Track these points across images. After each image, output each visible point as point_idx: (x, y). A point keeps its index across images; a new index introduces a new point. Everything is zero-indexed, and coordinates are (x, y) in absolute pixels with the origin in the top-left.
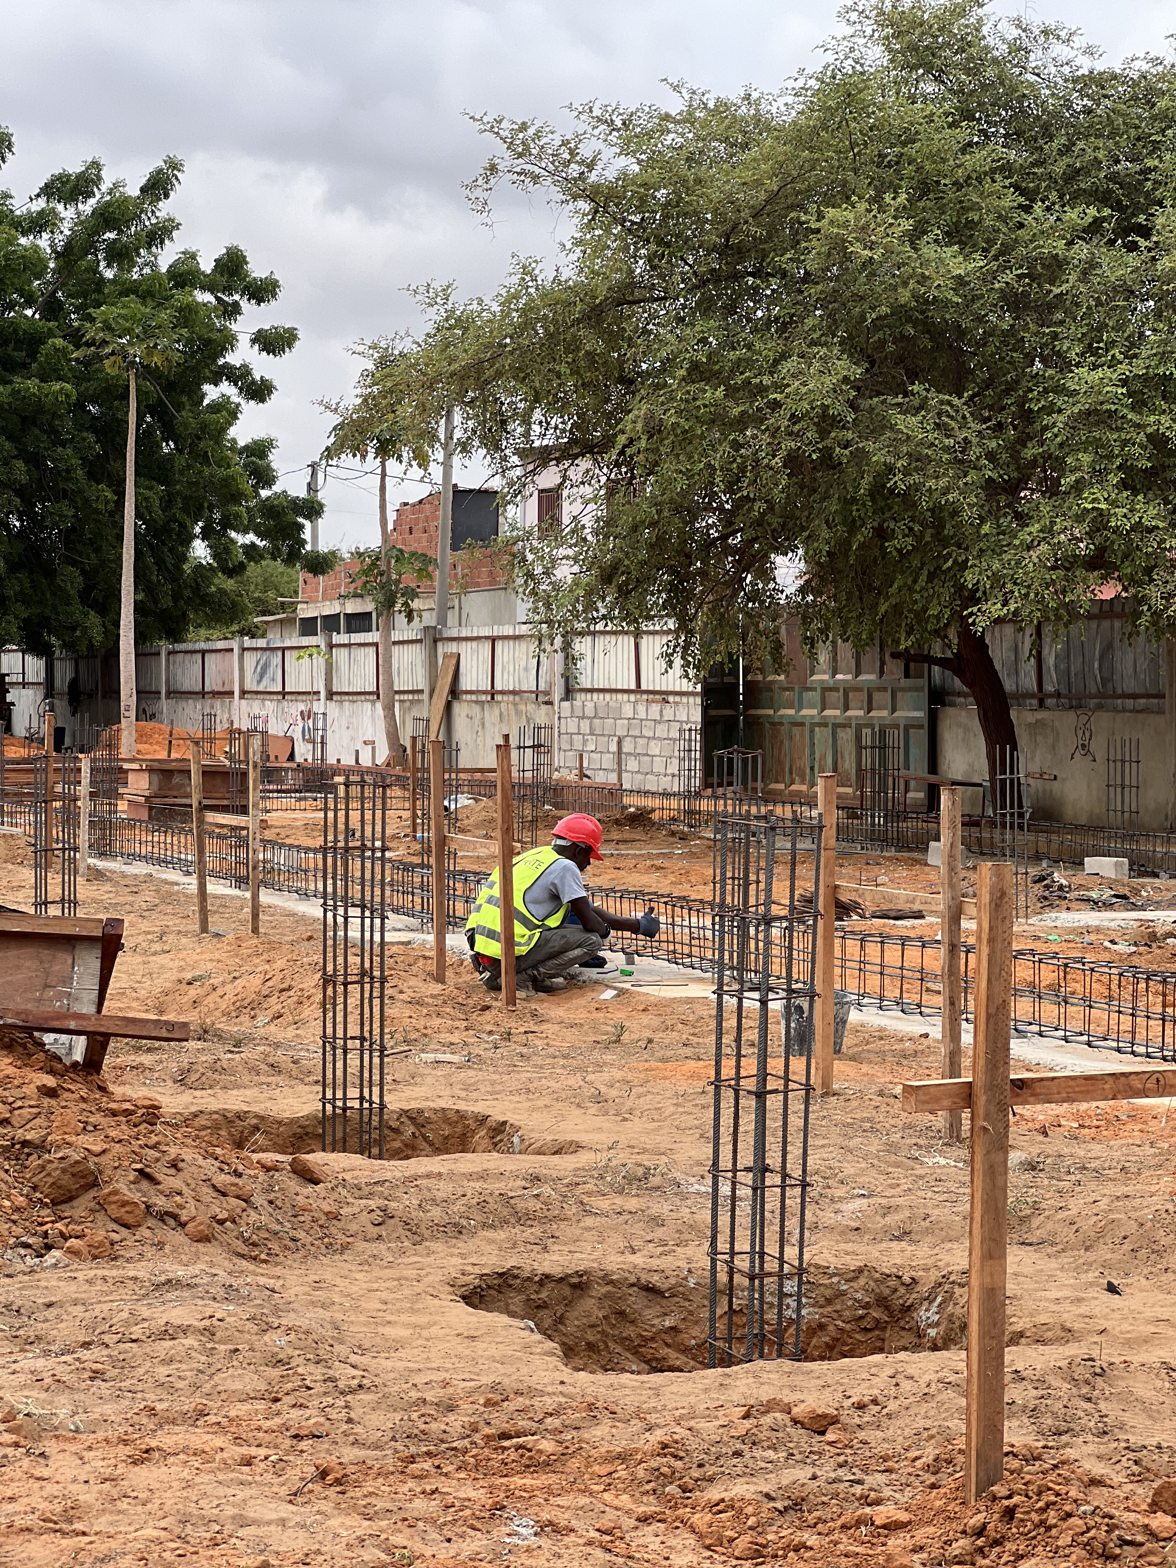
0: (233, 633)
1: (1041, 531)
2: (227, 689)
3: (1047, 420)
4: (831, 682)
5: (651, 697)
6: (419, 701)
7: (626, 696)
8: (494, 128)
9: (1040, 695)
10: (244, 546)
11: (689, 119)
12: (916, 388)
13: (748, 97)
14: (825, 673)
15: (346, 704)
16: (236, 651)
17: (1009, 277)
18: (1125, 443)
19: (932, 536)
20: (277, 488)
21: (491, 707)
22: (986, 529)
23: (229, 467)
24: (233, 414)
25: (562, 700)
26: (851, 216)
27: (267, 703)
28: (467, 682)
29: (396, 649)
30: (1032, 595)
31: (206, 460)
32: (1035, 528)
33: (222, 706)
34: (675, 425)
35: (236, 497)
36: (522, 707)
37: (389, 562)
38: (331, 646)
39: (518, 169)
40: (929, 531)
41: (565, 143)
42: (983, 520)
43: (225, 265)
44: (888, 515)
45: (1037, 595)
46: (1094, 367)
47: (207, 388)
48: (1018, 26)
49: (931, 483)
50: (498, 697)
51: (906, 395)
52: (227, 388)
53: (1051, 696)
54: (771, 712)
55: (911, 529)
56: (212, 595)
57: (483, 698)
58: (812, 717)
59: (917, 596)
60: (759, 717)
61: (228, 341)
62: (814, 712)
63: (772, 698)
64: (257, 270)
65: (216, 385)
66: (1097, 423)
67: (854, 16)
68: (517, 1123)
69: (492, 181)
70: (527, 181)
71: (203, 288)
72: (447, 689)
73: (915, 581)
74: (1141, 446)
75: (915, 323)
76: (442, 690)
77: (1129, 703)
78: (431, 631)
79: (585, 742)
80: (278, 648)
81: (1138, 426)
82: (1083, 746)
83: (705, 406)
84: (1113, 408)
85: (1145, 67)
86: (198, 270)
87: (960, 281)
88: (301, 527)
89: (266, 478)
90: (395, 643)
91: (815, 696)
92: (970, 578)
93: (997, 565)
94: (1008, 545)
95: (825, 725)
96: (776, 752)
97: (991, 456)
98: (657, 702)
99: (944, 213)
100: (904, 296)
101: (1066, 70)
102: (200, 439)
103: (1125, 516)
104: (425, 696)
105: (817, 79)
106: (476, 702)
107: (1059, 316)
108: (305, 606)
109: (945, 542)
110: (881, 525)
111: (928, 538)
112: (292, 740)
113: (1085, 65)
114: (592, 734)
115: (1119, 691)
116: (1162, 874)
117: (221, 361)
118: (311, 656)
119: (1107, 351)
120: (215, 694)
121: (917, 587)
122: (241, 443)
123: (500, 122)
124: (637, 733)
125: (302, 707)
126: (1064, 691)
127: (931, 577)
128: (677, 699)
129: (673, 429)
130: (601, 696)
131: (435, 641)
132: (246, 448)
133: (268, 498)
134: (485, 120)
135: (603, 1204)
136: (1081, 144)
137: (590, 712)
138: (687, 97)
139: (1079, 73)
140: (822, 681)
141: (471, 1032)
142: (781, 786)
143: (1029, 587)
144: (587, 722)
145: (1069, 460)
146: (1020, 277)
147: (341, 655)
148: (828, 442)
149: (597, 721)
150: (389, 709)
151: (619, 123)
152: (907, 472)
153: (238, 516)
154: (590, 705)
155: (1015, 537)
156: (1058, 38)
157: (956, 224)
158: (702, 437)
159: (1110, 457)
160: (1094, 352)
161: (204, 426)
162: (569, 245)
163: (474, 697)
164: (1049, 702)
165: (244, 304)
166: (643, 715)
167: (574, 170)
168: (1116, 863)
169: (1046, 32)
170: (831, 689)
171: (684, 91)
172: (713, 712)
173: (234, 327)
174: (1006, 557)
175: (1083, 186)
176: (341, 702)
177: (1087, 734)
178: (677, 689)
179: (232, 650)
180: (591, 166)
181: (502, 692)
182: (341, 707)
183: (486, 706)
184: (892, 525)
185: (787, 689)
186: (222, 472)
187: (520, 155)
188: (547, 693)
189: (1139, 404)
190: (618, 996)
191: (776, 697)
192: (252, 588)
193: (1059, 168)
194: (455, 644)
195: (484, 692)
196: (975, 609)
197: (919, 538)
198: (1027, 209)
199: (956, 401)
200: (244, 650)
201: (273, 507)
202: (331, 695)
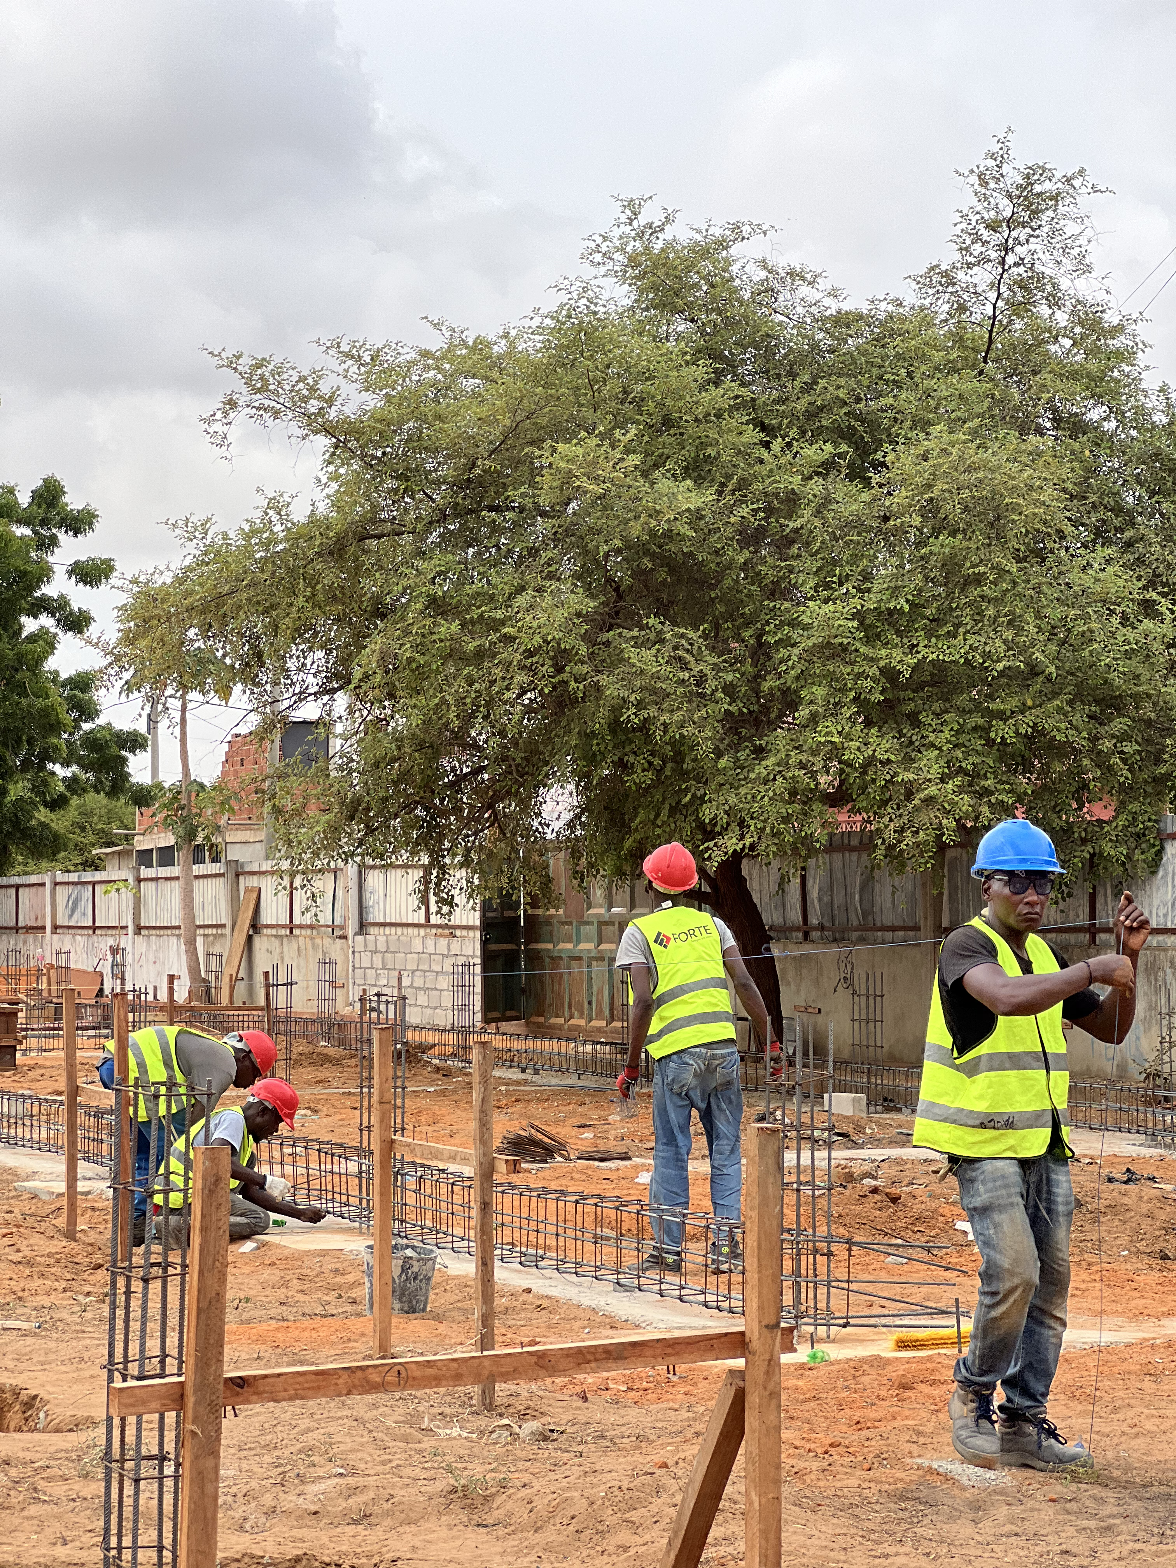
0: (75, 865)
1: (778, 765)
2: (40, 924)
3: (783, 653)
4: (607, 916)
5: (440, 930)
6: (222, 935)
7: (416, 930)
8: (232, 364)
9: (805, 928)
10: (64, 780)
11: (447, 354)
12: (651, 621)
13: (506, 335)
14: (601, 906)
15: (153, 938)
16: (48, 885)
17: (744, 511)
18: (858, 676)
19: (673, 770)
20: (101, 721)
21: (290, 941)
22: (723, 763)
23: (47, 697)
24: (51, 645)
25: (356, 934)
26: (580, 451)
27: (78, 938)
28: (267, 917)
29: (196, 884)
30: (768, 830)
31: (23, 693)
32: (771, 761)
33: (35, 940)
34: (410, 660)
35: (55, 727)
36: (318, 941)
37: (189, 796)
38: (139, 880)
39: (257, 404)
40: (669, 765)
41: (302, 379)
42: (719, 754)
43: (41, 496)
44: (627, 749)
45: (772, 829)
46: (826, 601)
47: (24, 619)
48: (765, 268)
49: (665, 717)
50: (296, 932)
51: (641, 629)
52: (46, 621)
53: (815, 929)
54: (550, 946)
55: (650, 763)
56: (32, 828)
57: (283, 932)
58: (589, 951)
59: (658, 831)
60: (539, 951)
61: (45, 573)
62: (591, 946)
63: (551, 932)
64: (73, 501)
65: (36, 617)
66: (832, 657)
67: (598, 257)
68: (46, 1397)
69: (232, 415)
70: (266, 416)
71: (19, 522)
72: (247, 923)
73: (657, 816)
74: (874, 680)
75: (653, 556)
76: (243, 924)
77: (888, 935)
78: (233, 864)
79: (378, 976)
80: (88, 883)
81: (872, 660)
82: (845, 978)
83: (441, 641)
84: (845, 641)
85: (890, 308)
86: (16, 502)
87: (696, 516)
88: (125, 760)
89: (87, 711)
90: (197, 877)
91: (591, 930)
92: (707, 813)
93: (733, 800)
94: (745, 779)
95: (602, 959)
96: (556, 985)
97: (729, 690)
98: (445, 936)
99: (683, 448)
100: (636, 530)
101: (814, 310)
102: (17, 670)
103: (859, 749)
104: (227, 931)
105: (552, 318)
106: (276, 936)
107: (794, 550)
108: (141, 838)
109: (684, 775)
110: (621, 759)
111: (668, 772)
112: (102, 975)
113: (832, 306)
114: (384, 968)
115: (879, 924)
116: (904, 1109)
117: (37, 594)
118: (118, 890)
119: (841, 584)
120: (29, 929)
121: (659, 822)
122: (64, 675)
123: (238, 358)
124: (426, 967)
125: (111, 942)
126: (827, 924)
127: (673, 811)
128: (464, 933)
129: (409, 664)
130: (393, 929)
131: (237, 875)
132: (70, 680)
133: (92, 731)
134: (223, 355)
135: (58, 1490)
136: (822, 383)
137: (382, 947)
138: (447, 334)
139: (827, 314)
140: (598, 915)
141: (68, 1294)
142: (561, 1021)
143: (765, 821)
144: (379, 956)
145: (803, 693)
146: (755, 511)
147: (148, 889)
148: (565, 676)
149: (389, 956)
150: (191, 943)
151: (368, 359)
152: (640, 705)
153: (57, 749)
154: (382, 939)
155: (753, 771)
156: (804, 279)
157: (696, 459)
158: (437, 672)
159: (844, 690)
160: (827, 586)
161: (20, 658)
162: (324, 480)
163: (274, 932)
164: (815, 935)
165: (61, 536)
166: (431, 949)
167: (313, 406)
168: (854, 1098)
169: (792, 274)
170: (606, 923)
171: (443, 328)
172: (492, 947)
173: (50, 559)
174: (742, 791)
175: (825, 423)
176: (149, 936)
177: (849, 967)
178: (464, 923)
179: (43, 884)
180: (330, 401)
181: (300, 927)
182: (148, 943)
183: (285, 940)
184: (632, 759)
185: (566, 923)
186: (40, 703)
187: (259, 391)
188: (342, 927)
189: (872, 637)
190: (258, 1248)
191: (555, 931)
192: (95, 819)
193: (801, 406)
194: (255, 877)
195: (284, 927)
196: (711, 844)
197: (660, 771)
198: (767, 445)
199: (691, 634)
200: (56, 884)
201: (95, 740)
202: (139, 929)
